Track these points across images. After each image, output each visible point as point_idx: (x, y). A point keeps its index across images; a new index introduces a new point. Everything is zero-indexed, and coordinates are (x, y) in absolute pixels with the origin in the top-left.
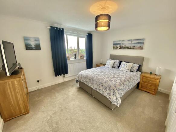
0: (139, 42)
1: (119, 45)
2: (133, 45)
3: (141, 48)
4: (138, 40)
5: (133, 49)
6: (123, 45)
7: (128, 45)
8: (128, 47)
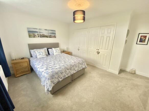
0: (53, 32)
1: (36, 33)
2: (50, 34)
3: (55, 37)
4: (52, 30)
5: (51, 37)
6: (41, 34)
7: (46, 34)
8: (46, 35)
